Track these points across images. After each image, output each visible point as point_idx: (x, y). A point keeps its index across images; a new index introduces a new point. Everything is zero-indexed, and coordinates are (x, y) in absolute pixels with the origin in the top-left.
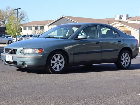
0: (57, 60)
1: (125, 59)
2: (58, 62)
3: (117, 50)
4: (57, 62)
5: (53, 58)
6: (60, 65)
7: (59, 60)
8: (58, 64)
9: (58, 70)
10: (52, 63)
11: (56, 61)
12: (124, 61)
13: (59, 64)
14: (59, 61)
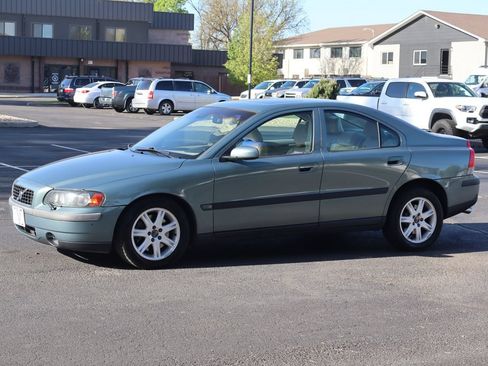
0: (154, 227)
1: (417, 219)
2: (157, 232)
3: (384, 190)
4: (155, 233)
5: (141, 220)
6: (166, 240)
7: (161, 227)
8: (156, 239)
9: (157, 256)
10: (135, 238)
11: (149, 228)
12: (411, 225)
13: (160, 238)
14: (161, 230)
